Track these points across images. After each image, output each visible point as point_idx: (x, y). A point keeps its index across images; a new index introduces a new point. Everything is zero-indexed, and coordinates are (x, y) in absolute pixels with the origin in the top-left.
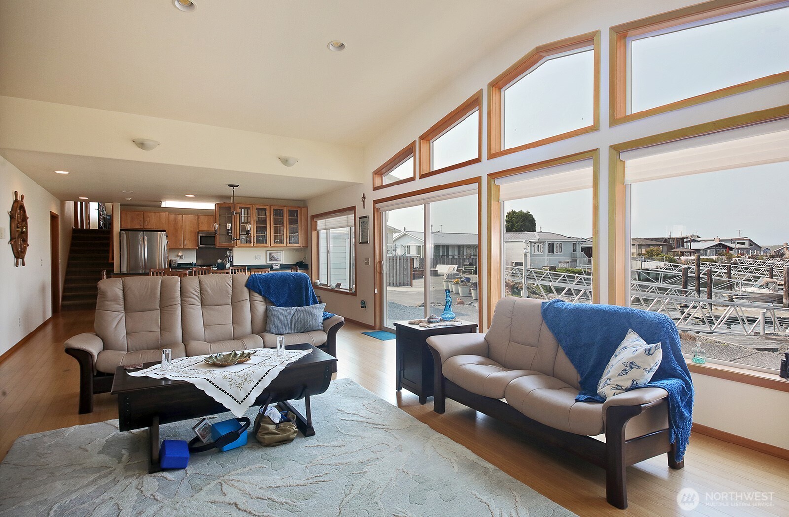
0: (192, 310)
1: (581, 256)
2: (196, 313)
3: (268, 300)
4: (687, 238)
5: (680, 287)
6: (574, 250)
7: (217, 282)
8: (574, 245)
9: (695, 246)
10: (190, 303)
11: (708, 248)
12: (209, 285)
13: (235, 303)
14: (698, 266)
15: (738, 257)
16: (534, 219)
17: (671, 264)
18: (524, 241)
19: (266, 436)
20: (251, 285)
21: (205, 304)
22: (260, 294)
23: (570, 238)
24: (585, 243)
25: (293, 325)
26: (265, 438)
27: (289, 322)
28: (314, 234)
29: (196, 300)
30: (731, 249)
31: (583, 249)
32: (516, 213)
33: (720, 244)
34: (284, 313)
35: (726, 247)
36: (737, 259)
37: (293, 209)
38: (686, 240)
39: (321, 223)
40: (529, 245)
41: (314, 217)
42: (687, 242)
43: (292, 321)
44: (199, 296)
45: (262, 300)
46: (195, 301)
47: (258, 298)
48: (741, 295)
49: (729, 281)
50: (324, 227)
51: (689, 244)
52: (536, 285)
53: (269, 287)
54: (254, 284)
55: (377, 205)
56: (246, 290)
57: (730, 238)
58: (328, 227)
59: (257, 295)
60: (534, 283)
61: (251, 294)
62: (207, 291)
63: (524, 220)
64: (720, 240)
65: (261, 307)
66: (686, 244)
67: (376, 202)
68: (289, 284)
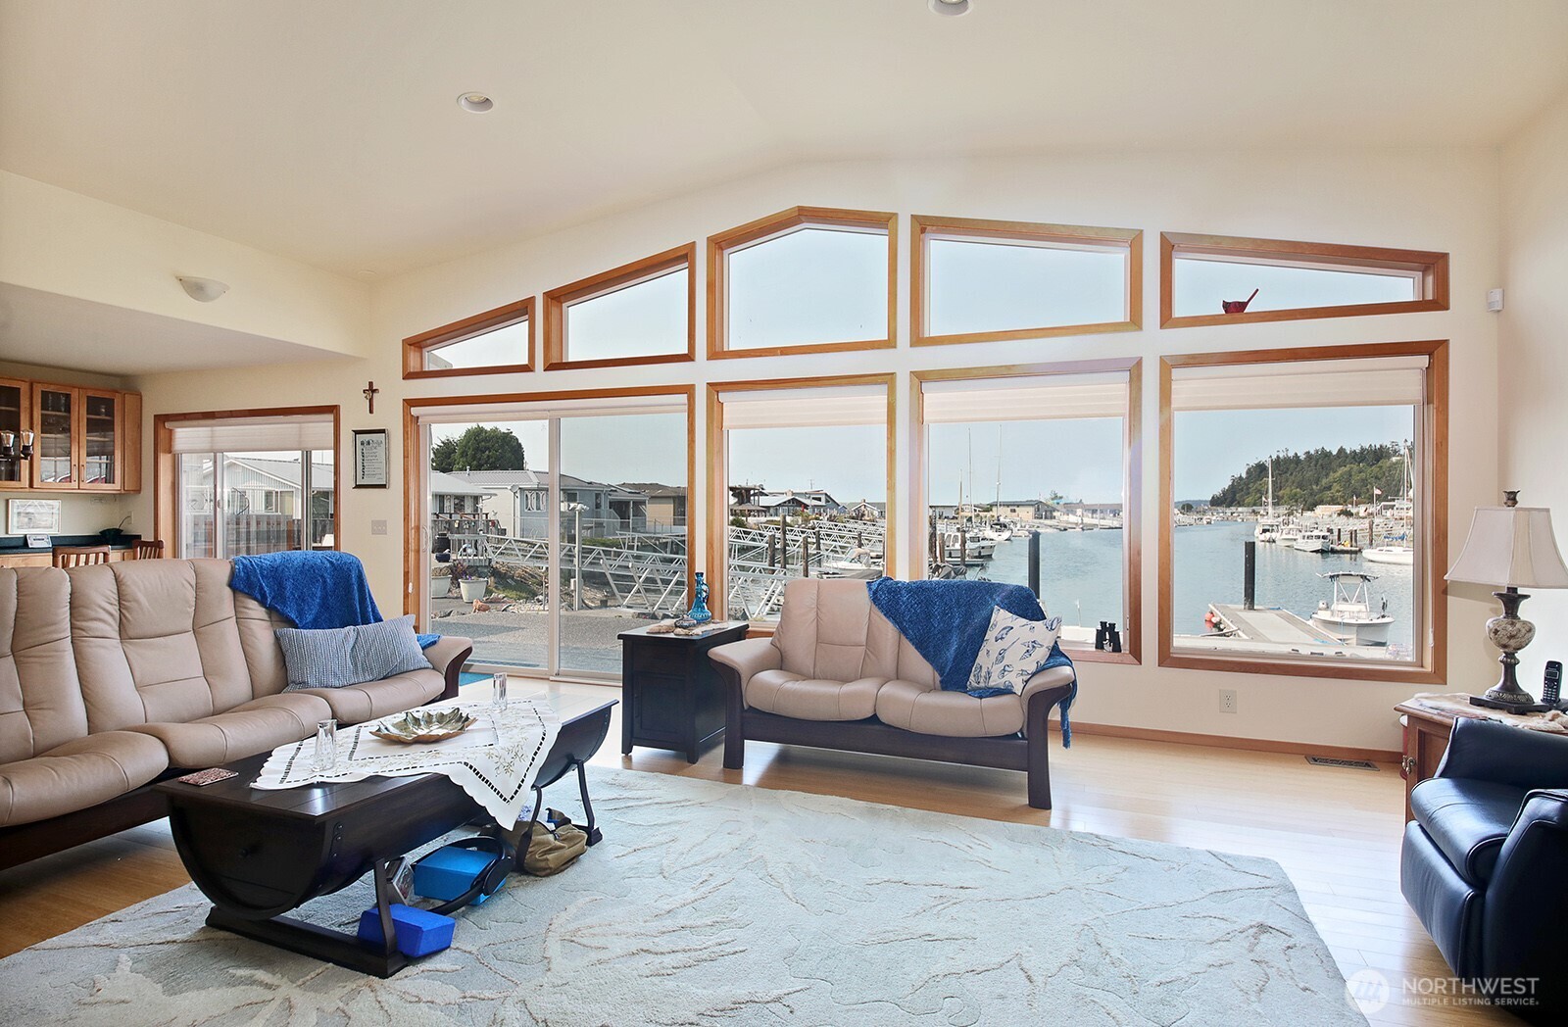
0: (102, 651)
1: (610, 519)
2: (110, 658)
3: (279, 615)
4: (754, 489)
5: (766, 565)
6: (598, 506)
7: (160, 577)
8: (598, 496)
9: (764, 501)
10: (97, 634)
11: (779, 505)
12: (142, 588)
13: (199, 628)
14: (784, 533)
15: (816, 519)
16: (520, 445)
17: (742, 529)
18: (509, 487)
19: (549, 857)
20: (243, 583)
21: (131, 633)
22: (262, 603)
23: (591, 483)
24: (615, 493)
25: (359, 665)
26: (548, 860)
27: (348, 660)
28: (165, 461)
29: (110, 625)
30: (806, 506)
31: (612, 504)
32: (486, 432)
33: (794, 500)
34: (329, 643)
35: (800, 504)
36: (815, 522)
37: (99, 395)
38: (752, 492)
39: (185, 436)
40: (518, 494)
41: (161, 419)
42: (754, 495)
43: (354, 657)
44: (117, 615)
45: (266, 617)
46: (108, 628)
47: (255, 610)
48: (834, 574)
49: (818, 553)
50: (207, 446)
51: (756, 498)
52: (544, 569)
53: (281, 587)
54: (248, 577)
55: (415, 411)
56: (228, 592)
57: (804, 491)
58: (218, 446)
59: (253, 604)
60: (541, 565)
61: (238, 603)
62: (137, 601)
63: (502, 447)
64: (793, 494)
65: (262, 631)
66: (752, 498)
67: (410, 403)
68: (322, 576)
